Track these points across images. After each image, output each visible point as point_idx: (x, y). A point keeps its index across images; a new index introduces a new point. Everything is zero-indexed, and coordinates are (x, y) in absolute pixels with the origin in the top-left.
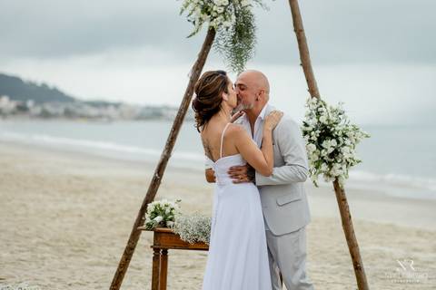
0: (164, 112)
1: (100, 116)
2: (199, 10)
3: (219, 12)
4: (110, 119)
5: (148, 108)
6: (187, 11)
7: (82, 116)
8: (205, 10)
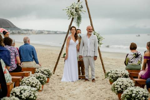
2: (70, 14)
3: (75, 15)
4: (30, 34)
5: (39, 31)
8: (72, 14)
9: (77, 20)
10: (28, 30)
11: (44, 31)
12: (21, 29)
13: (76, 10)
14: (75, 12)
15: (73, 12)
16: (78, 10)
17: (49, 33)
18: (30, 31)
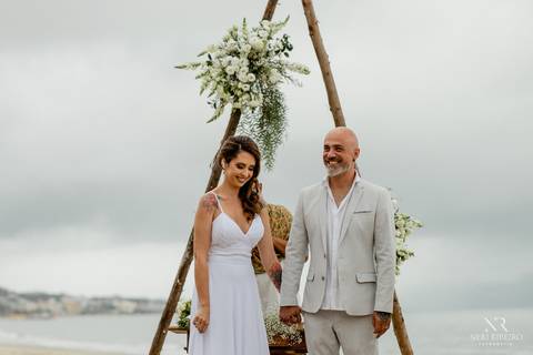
0: (116, 303)
1: (39, 311)
2: (221, 88)
3: (245, 90)
4: (51, 314)
5: (96, 299)
6: (208, 91)
7: (17, 312)
8: (228, 89)
9: (261, 126)
10: (44, 297)
11: (120, 299)
12: (13, 293)
13: (251, 66)
14: (245, 76)
15: (234, 77)
16: (263, 62)
17: (143, 307)
18: (52, 301)
